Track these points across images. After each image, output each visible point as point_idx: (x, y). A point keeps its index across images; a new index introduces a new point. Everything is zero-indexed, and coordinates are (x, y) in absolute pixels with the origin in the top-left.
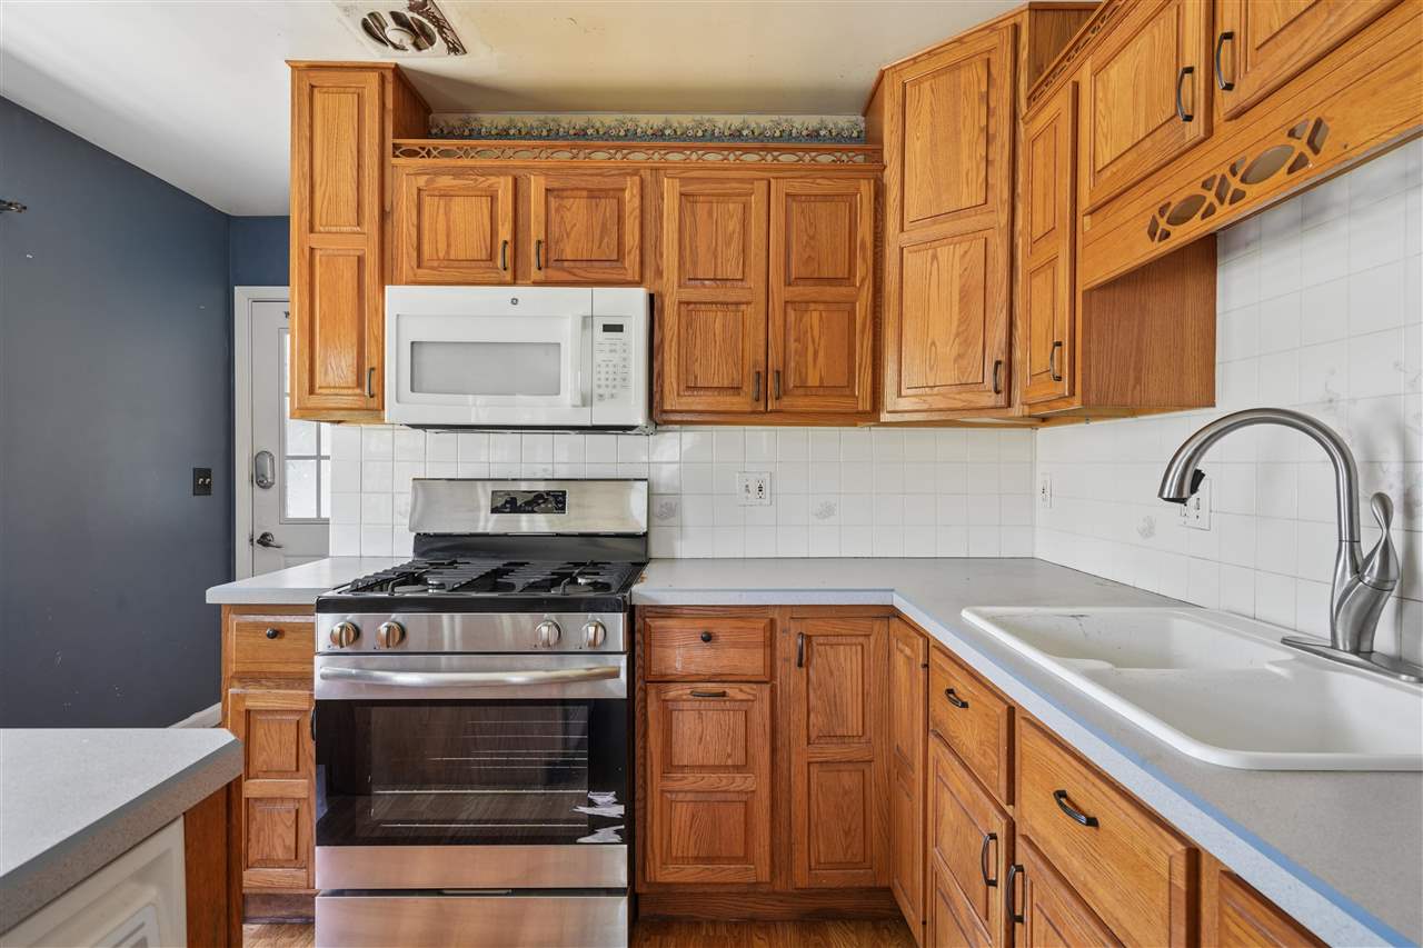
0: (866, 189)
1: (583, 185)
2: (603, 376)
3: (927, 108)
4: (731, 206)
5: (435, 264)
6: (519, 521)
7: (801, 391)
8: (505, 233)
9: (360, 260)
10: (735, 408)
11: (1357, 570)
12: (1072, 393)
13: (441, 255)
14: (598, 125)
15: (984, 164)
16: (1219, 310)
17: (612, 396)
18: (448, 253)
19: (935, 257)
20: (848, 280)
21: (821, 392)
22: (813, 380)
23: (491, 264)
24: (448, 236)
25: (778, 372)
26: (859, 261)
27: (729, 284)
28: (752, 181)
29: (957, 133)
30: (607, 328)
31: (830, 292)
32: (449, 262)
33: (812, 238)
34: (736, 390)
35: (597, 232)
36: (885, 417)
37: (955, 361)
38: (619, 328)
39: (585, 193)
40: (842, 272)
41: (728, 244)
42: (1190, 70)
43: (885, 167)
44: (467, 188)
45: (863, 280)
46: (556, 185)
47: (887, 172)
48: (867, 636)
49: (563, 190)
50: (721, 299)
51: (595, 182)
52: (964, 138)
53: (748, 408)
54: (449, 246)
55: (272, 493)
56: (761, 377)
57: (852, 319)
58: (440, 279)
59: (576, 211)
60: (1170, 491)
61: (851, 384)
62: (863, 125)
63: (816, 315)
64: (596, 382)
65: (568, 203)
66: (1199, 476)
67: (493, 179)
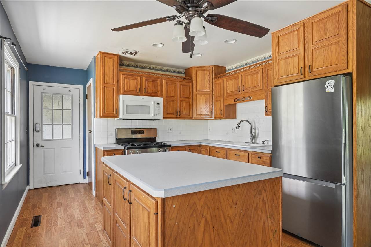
0: (191, 84)
1: (151, 79)
2: (157, 111)
3: (200, 75)
4: (173, 85)
5: (127, 91)
6: (133, 136)
7: (182, 114)
8: (139, 86)
9: (114, 89)
10: (174, 117)
11: (252, 135)
12: (223, 117)
13: (128, 89)
14: (145, 66)
15: (209, 85)
16: (237, 107)
17: (158, 115)
18: (129, 89)
19: (202, 96)
20: (188, 98)
21: (185, 114)
22: (184, 113)
23: (136, 92)
24: (129, 86)
25: (180, 111)
26: (190, 95)
27: (173, 97)
28: (176, 81)
29: (205, 79)
30: (157, 104)
31: (186, 99)
32: (129, 91)
33: (184, 91)
34: (174, 114)
35: (154, 87)
36: (193, 118)
37: (205, 111)
38: (159, 104)
39: (151, 81)
40: (188, 97)
41: (173, 91)
42: (239, 87)
43: (193, 81)
44: (133, 78)
45: (191, 98)
46: (147, 79)
47: (193, 82)
48: (197, 149)
49: (148, 80)
50: (172, 99)
51: (153, 79)
52: (206, 80)
53: (176, 117)
54: (129, 88)
55: (40, 133)
56: (177, 112)
57: (189, 104)
58: (128, 93)
59: (150, 84)
60: (237, 128)
61: (189, 114)
62: (185, 71)
63: (185, 103)
64: (155, 112)
65: (149, 82)
66: (240, 126)
67: (137, 77)
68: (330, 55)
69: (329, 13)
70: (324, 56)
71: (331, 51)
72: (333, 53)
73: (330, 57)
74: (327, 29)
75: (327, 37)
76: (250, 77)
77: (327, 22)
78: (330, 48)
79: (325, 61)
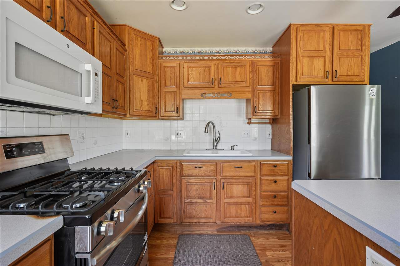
0: (126, 54)
3: (139, 44)
4: (108, 43)
8: (47, 2)
10: (109, 110)
19: (142, 80)
20: (124, 78)
23: (40, 13)
25: (116, 100)
26: (125, 74)
27: (108, 69)
28: (111, 38)
29: (146, 54)
31: (122, 80)
33: (120, 63)
34: (109, 104)
35: (82, 27)
37: (147, 105)
38: (97, 75)
41: (108, 55)
42: (213, 78)
43: (127, 51)
50: (106, 73)
51: (79, 5)
52: (148, 56)
57: (124, 89)
61: (125, 107)
63: (121, 86)
65: (71, 7)
68: (353, 66)
69: (353, 28)
70: (348, 65)
71: (354, 62)
72: (356, 65)
73: (353, 68)
74: (351, 42)
75: (351, 49)
76: (230, 68)
77: (351, 35)
78: (353, 59)
79: (349, 70)
